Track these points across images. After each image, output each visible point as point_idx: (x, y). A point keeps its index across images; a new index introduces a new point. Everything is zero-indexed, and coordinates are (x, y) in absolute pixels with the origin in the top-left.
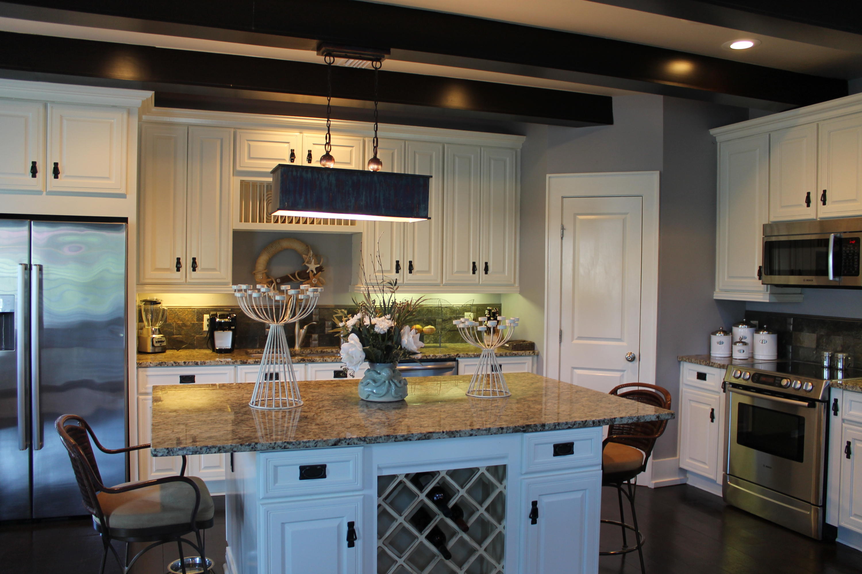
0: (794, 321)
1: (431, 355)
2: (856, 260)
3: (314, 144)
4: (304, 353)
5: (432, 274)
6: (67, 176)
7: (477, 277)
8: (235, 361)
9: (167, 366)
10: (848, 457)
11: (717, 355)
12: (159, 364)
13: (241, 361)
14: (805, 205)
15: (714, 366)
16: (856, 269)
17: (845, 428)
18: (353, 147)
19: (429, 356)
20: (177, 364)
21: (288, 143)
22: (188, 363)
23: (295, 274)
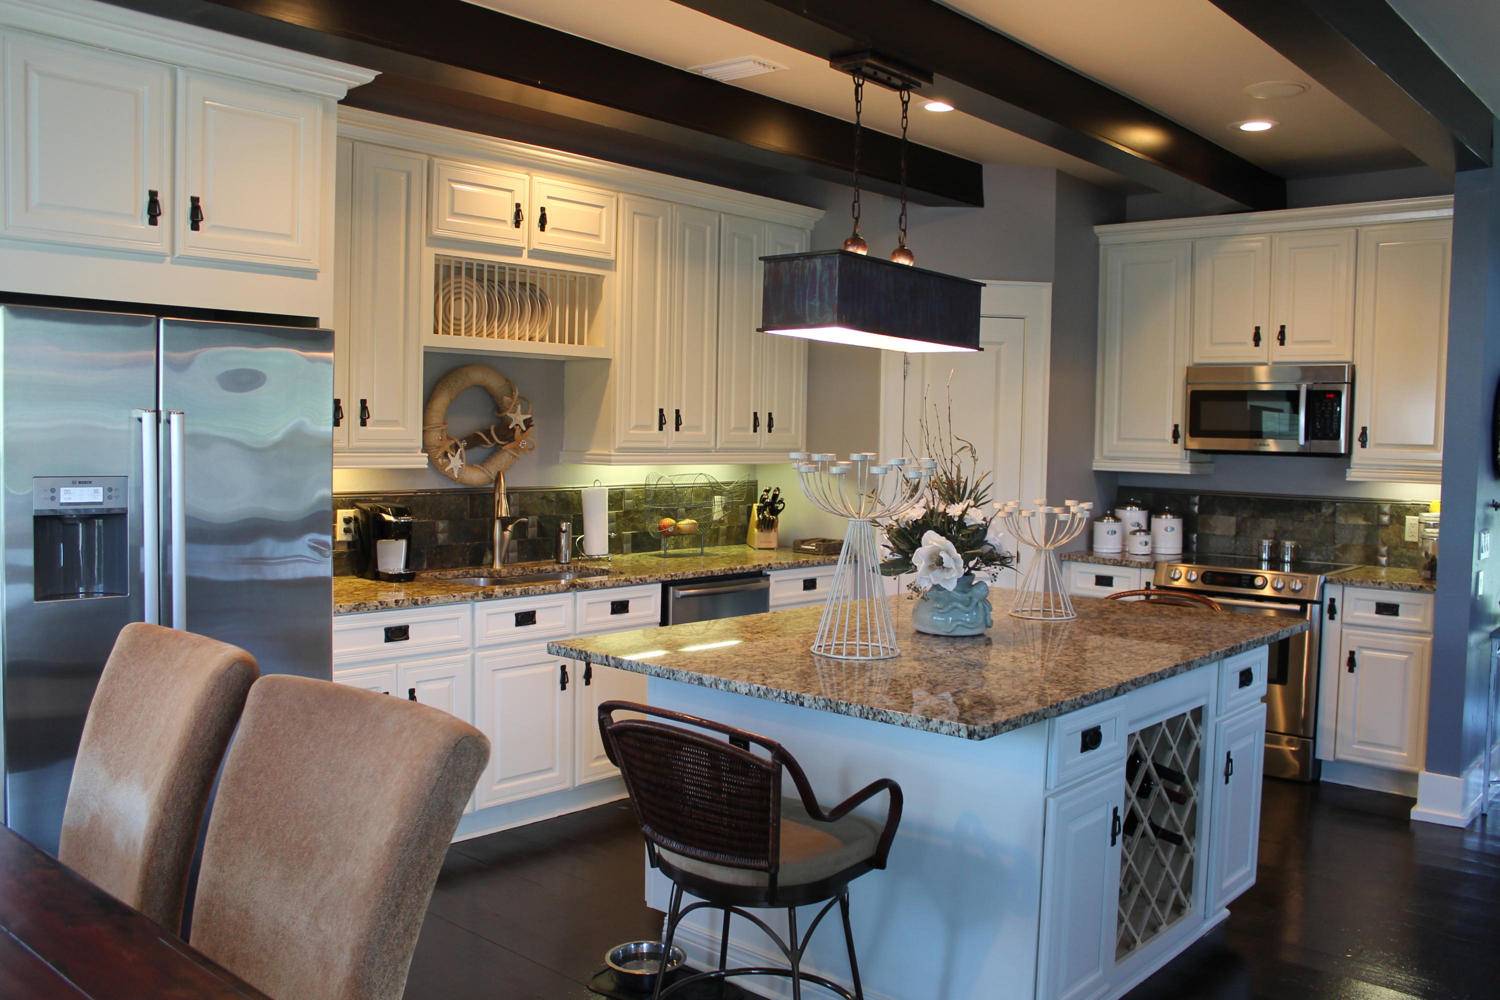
0: (1200, 500)
1: (738, 567)
2: (1336, 419)
3: (549, 197)
4: (514, 574)
5: (704, 432)
6: (214, 227)
7: (759, 437)
8: (475, 595)
9: (368, 610)
10: (1351, 670)
11: (1105, 551)
12: (355, 608)
13: (484, 593)
14: (1252, 343)
15: (1131, 566)
16: (1335, 431)
17: (1347, 634)
18: (602, 207)
19: (736, 569)
20: (385, 606)
21: (511, 191)
22: (402, 603)
23: (489, 430)
